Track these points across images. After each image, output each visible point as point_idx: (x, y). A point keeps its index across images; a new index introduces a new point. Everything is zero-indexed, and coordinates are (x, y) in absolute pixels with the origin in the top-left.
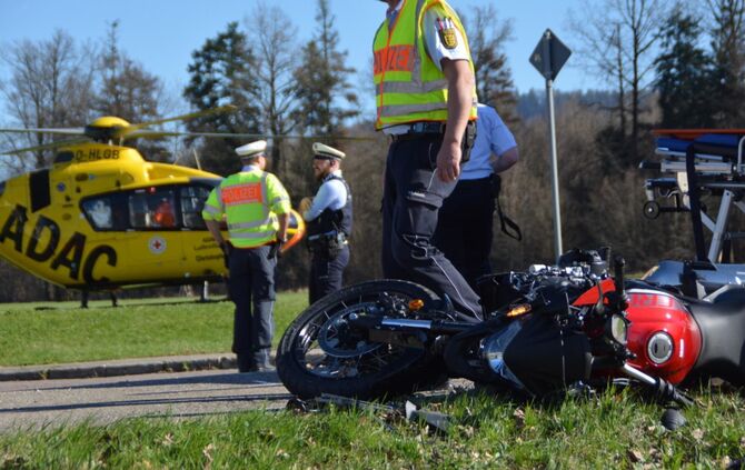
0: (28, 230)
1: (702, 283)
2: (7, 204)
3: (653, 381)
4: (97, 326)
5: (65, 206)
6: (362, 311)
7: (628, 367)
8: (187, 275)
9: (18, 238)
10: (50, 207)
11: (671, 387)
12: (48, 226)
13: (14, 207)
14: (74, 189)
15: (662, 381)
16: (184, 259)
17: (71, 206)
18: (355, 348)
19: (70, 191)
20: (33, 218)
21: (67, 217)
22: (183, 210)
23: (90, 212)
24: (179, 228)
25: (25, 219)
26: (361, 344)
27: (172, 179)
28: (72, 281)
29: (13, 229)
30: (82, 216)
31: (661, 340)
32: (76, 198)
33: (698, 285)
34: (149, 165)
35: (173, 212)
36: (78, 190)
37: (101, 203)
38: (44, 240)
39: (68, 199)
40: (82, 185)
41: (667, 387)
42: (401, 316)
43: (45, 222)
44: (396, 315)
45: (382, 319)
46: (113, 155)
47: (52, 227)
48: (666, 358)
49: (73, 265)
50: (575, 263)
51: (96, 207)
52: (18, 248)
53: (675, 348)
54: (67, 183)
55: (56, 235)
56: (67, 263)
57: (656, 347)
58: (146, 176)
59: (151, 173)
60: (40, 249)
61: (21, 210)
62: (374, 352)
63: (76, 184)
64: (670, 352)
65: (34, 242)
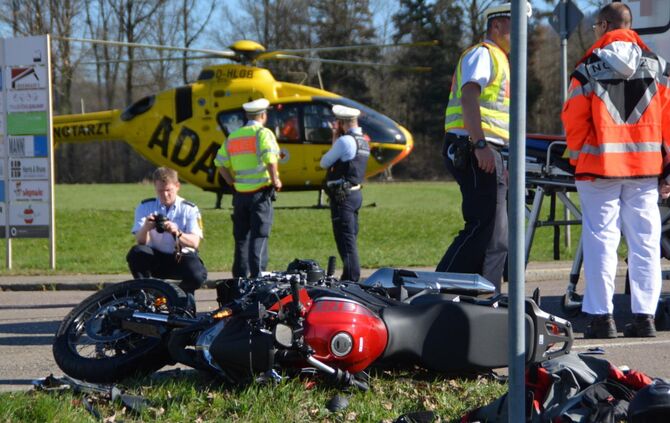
0: (174, 139)
1: (406, 288)
2: (157, 115)
3: (332, 371)
4: (216, 228)
5: (204, 119)
6: (122, 305)
7: (312, 359)
8: (307, 183)
9: (164, 145)
10: (192, 120)
11: (348, 375)
12: (190, 135)
13: (161, 117)
14: (213, 104)
15: (340, 371)
16: (305, 169)
17: (210, 118)
18: (111, 334)
19: (209, 105)
20: (177, 128)
21: (206, 129)
22: (305, 125)
23: (225, 125)
24: (301, 140)
25: (171, 129)
26: (116, 332)
27: (298, 97)
28: (208, 185)
29: (161, 137)
30: (218, 128)
31: (343, 338)
32: (214, 112)
33: (403, 289)
34: (279, 85)
35: (296, 127)
36: (216, 105)
37: (235, 117)
38: (186, 148)
39: (207, 112)
40: (220, 100)
41: (344, 376)
42: (150, 311)
43: (186, 132)
44: (146, 310)
45: (133, 312)
46: (248, 74)
47: (193, 136)
48: (347, 352)
49: (210, 171)
50: (296, 271)
51: (231, 121)
52: (165, 154)
53: (355, 344)
54: (207, 99)
55: (196, 143)
56: (205, 169)
57: (338, 343)
58: (275, 94)
59: (280, 92)
60: (182, 156)
61: (167, 121)
62: (127, 338)
63: (214, 100)
64: (350, 348)
65: (178, 149)
